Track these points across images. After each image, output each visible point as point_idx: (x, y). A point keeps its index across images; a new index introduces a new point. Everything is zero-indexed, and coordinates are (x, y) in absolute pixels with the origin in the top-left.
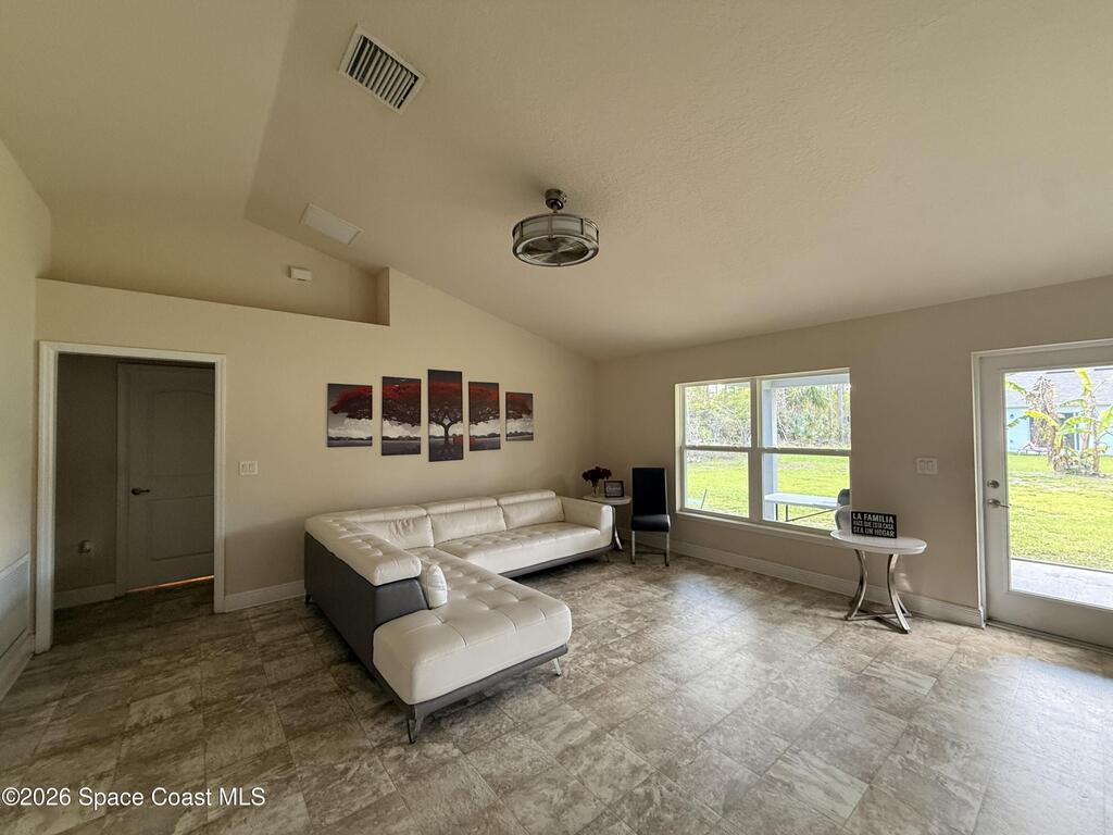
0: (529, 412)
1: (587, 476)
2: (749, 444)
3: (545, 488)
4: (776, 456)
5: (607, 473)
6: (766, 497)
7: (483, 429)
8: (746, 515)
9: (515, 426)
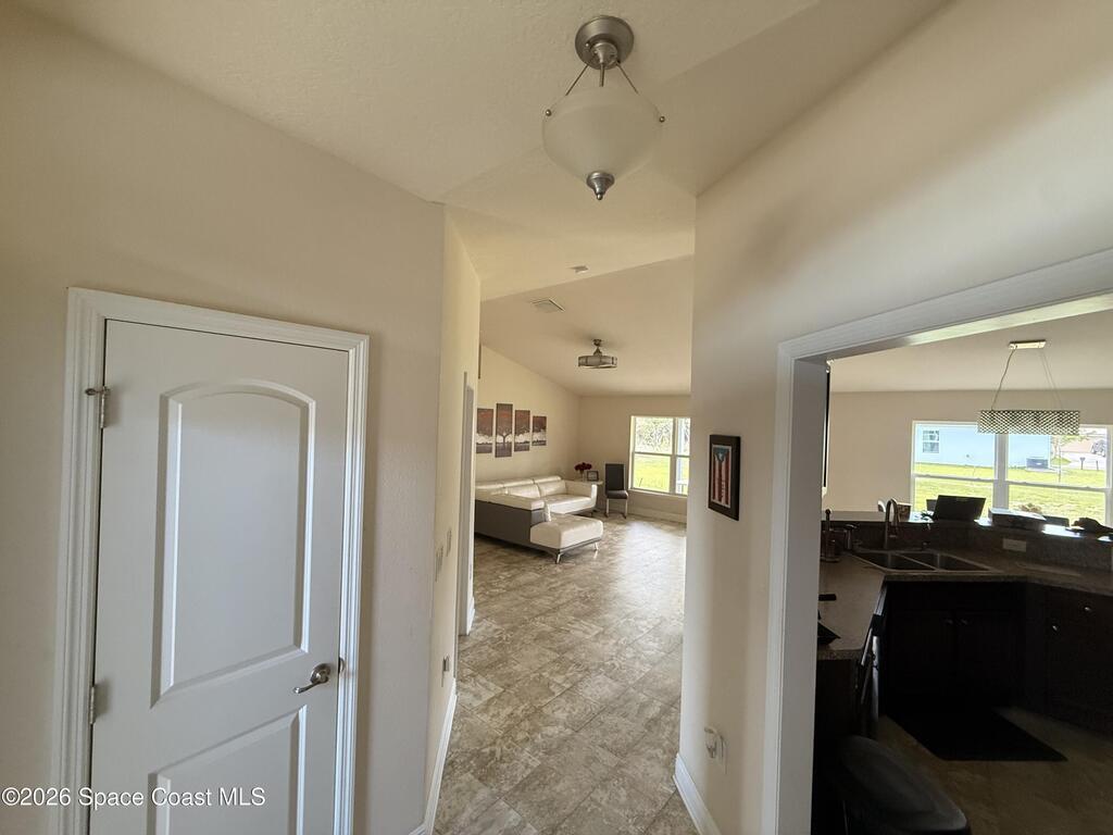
0: (544, 428)
1: (577, 468)
2: (670, 453)
3: (556, 475)
4: (683, 459)
5: (589, 467)
6: (677, 482)
7: (521, 438)
8: (667, 491)
9: (537, 436)
